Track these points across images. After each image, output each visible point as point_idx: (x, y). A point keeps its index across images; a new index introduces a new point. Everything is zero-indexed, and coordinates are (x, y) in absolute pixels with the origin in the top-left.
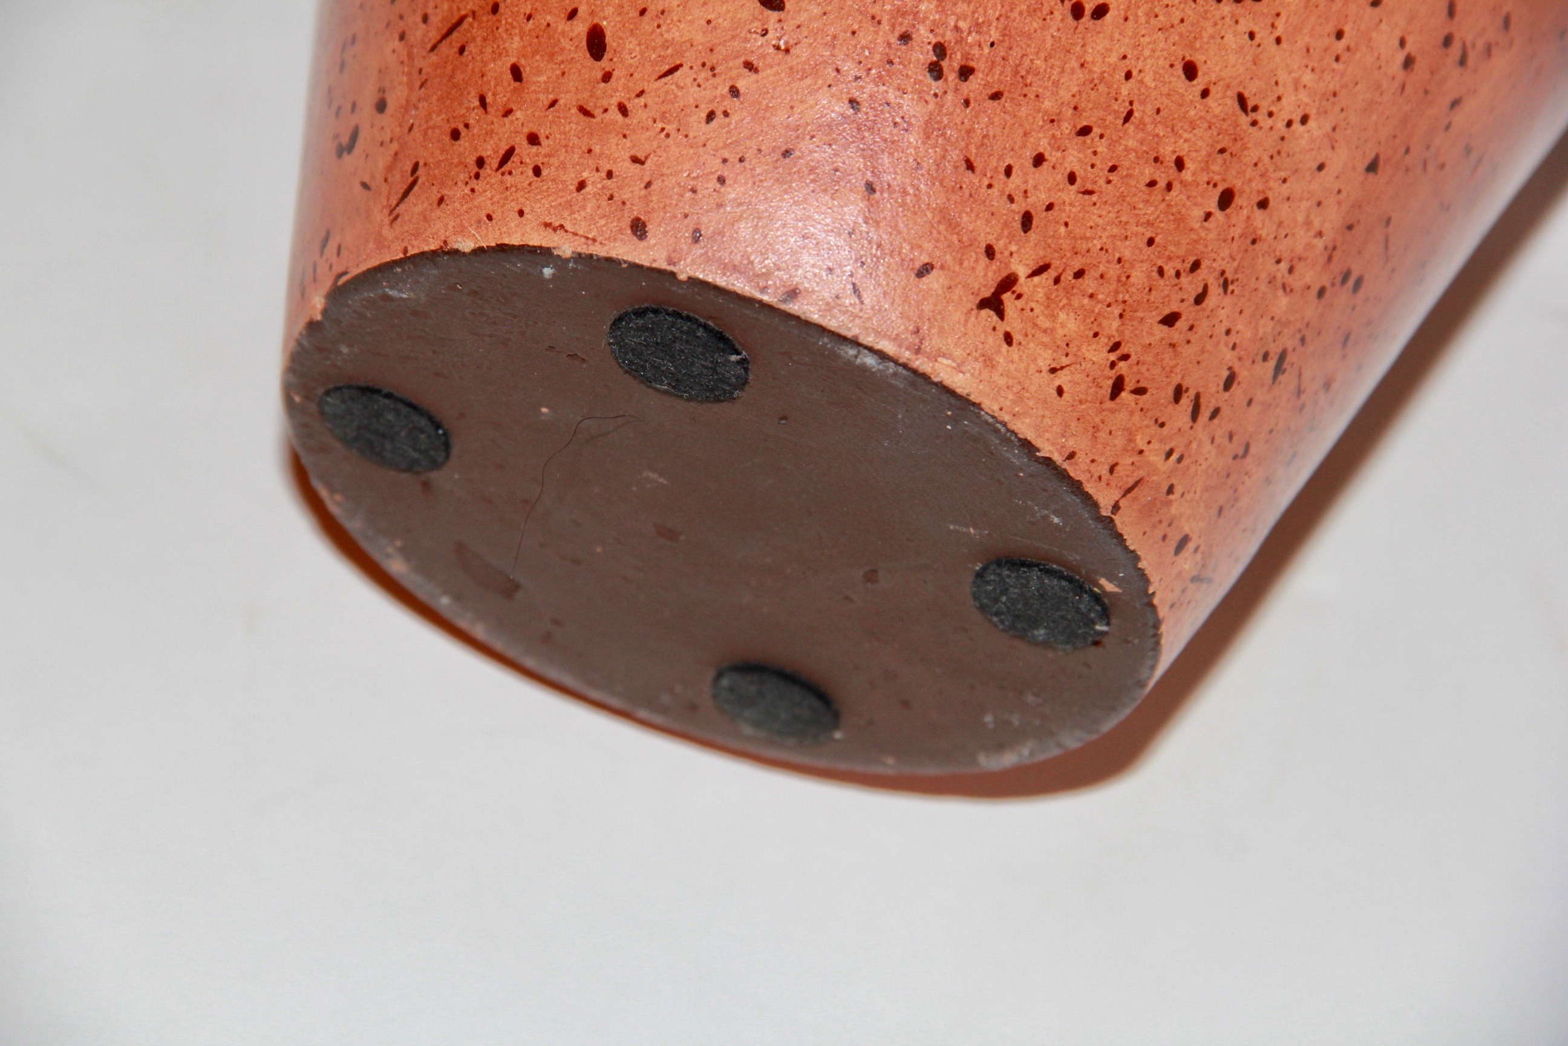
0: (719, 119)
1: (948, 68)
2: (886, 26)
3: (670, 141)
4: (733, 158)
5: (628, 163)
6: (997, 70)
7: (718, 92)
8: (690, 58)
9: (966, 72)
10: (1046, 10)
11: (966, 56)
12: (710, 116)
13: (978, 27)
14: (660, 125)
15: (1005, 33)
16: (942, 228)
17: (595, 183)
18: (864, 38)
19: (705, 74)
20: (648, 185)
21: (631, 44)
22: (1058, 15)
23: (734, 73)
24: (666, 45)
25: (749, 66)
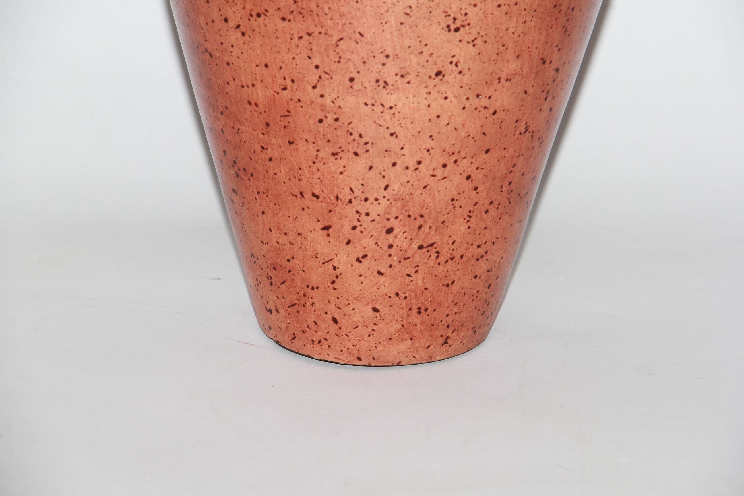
0: (371, 336)
1: (422, 311)
2: (405, 308)
3: (361, 341)
4: (377, 343)
5: (352, 347)
6: (433, 305)
7: (369, 330)
8: (360, 325)
9: (426, 310)
10: (441, 289)
11: (426, 306)
12: (369, 336)
13: (426, 300)
14: (357, 339)
15: (433, 298)
16: (430, 338)
17: (345, 350)
18: (401, 312)
19: (365, 328)
20: (358, 350)
21: (344, 321)
22: (444, 289)
23: (372, 326)
24: (353, 321)
25: (375, 324)
